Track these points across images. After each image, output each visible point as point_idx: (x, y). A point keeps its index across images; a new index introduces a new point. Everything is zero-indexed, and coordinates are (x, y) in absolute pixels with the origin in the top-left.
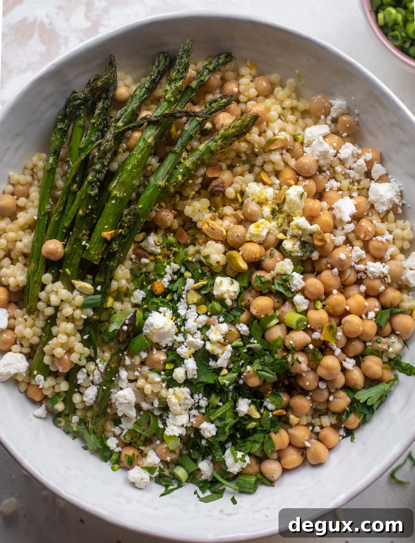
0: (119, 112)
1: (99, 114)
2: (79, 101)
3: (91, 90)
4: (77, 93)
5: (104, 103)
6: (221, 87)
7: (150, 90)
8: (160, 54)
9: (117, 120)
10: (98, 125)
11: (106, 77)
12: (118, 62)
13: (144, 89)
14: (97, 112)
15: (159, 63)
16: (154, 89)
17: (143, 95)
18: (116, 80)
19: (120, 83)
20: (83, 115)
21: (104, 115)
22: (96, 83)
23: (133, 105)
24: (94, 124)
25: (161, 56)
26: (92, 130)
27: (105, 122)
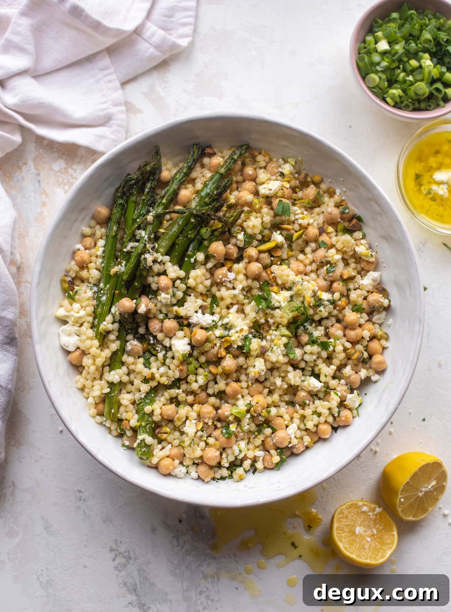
0: (163, 191)
1: (148, 192)
2: (133, 181)
3: (142, 174)
4: (130, 175)
5: (151, 184)
6: (242, 170)
7: (187, 174)
8: (193, 145)
9: (163, 197)
10: (147, 201)
11: (153, 163)
12: (162, 151)
13: (183, 174)
14: (147, 190)
15: (194, 153)
16: (190, 173)
17: (182, 179)
18: (161, 166)
19: (164, 168)
20: (135, 192)
21: (152, 193)
22: (146, 168)
23: (174, 186)
24: (144, 200)
25: (195, 147)
26: (143, 204)
27: (153, 199)
